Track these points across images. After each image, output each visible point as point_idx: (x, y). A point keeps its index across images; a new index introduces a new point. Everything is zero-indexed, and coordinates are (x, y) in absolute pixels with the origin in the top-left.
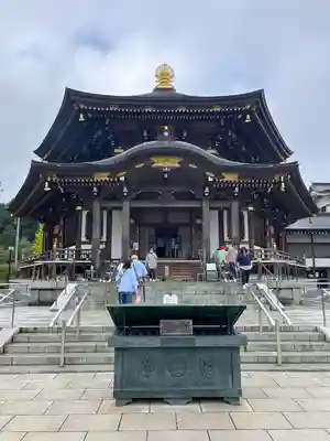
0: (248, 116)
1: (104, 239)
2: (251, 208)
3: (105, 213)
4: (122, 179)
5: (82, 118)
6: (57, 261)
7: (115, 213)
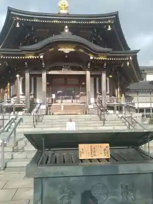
0: (109, 27)
1: (32, 93)
2: (111, 76)
3: (33, 78)
4: (42, 57)
5: (18, 26)
6: (7, 104)
7: (38, 78)
